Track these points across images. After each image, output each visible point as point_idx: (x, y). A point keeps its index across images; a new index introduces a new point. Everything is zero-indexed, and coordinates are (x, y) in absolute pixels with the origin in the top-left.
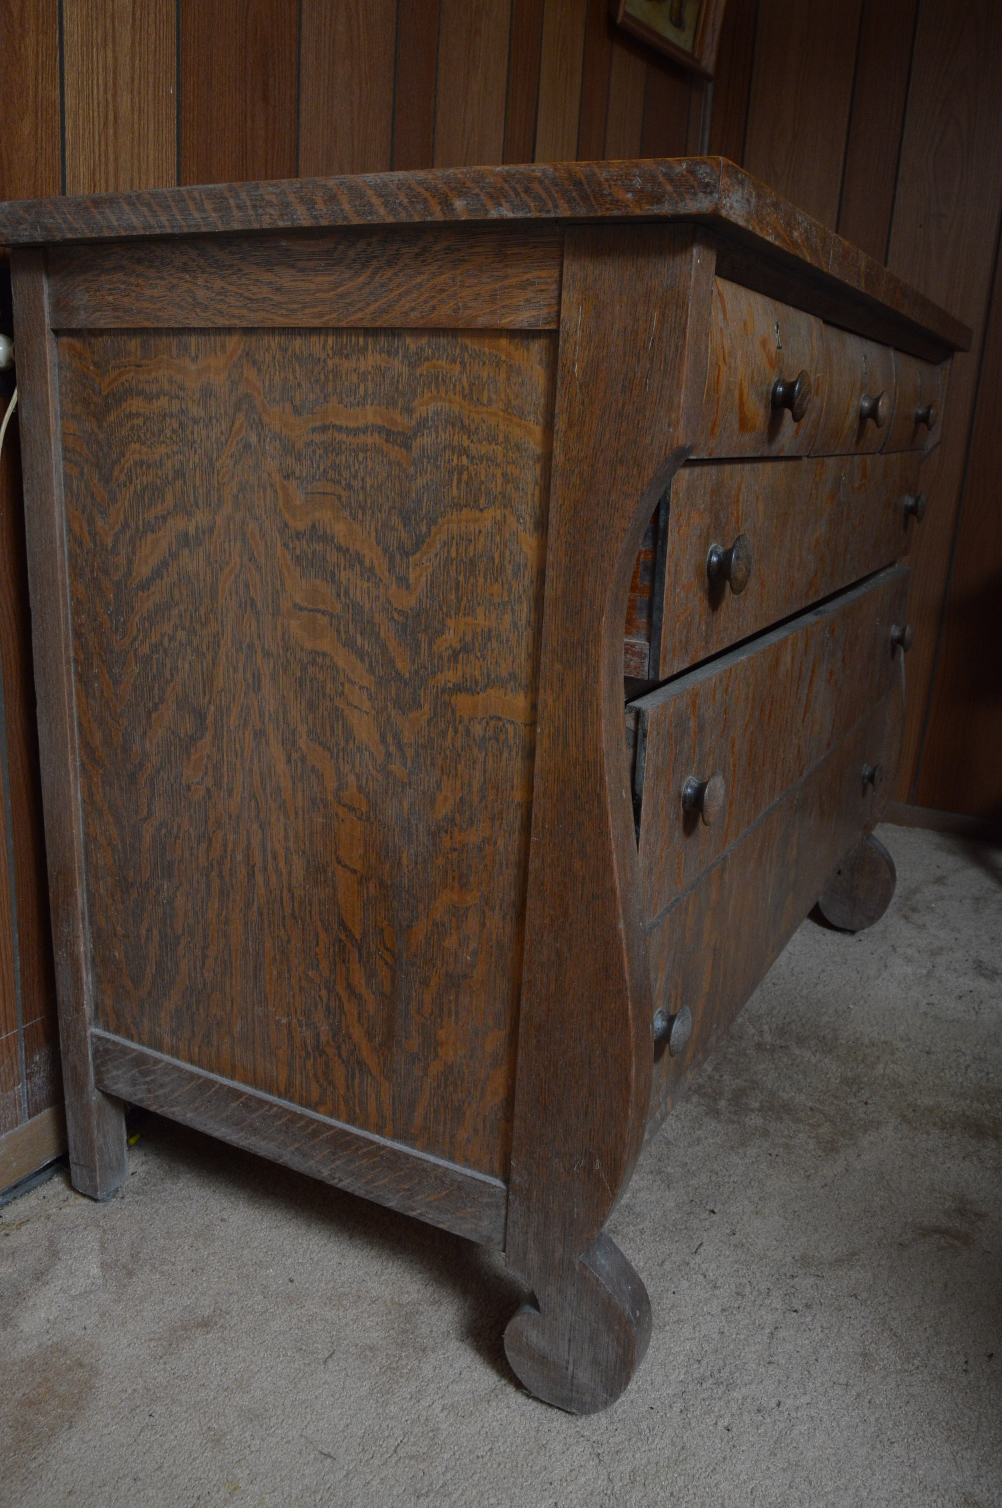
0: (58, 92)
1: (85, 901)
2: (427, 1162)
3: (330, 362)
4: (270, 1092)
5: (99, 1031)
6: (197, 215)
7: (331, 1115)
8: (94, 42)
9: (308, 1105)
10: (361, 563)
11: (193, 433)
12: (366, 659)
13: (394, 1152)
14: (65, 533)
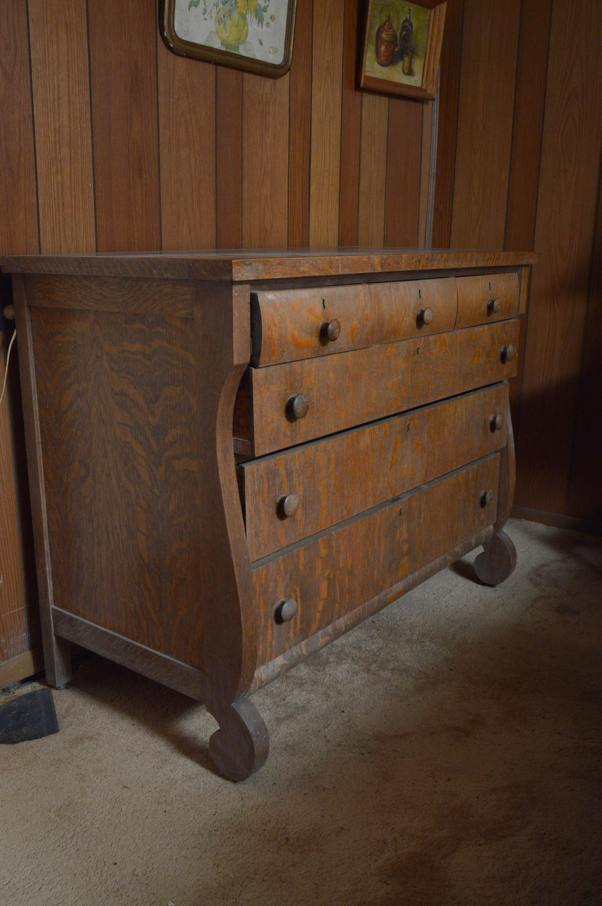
0: (35, 198)
1: (49, 548)
2: (176, 663)
3: (124, 326)
4: (119, 633)
5: (55, 608)
6: (72, 268)
7: (142, 643)
8: (52, 173)
9: (134, 639)
10: (139, 406)
11: (79, 351)
12: (143, 445)
13: (164, 658)
14: (36, 389)
